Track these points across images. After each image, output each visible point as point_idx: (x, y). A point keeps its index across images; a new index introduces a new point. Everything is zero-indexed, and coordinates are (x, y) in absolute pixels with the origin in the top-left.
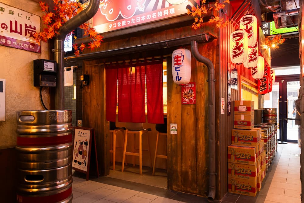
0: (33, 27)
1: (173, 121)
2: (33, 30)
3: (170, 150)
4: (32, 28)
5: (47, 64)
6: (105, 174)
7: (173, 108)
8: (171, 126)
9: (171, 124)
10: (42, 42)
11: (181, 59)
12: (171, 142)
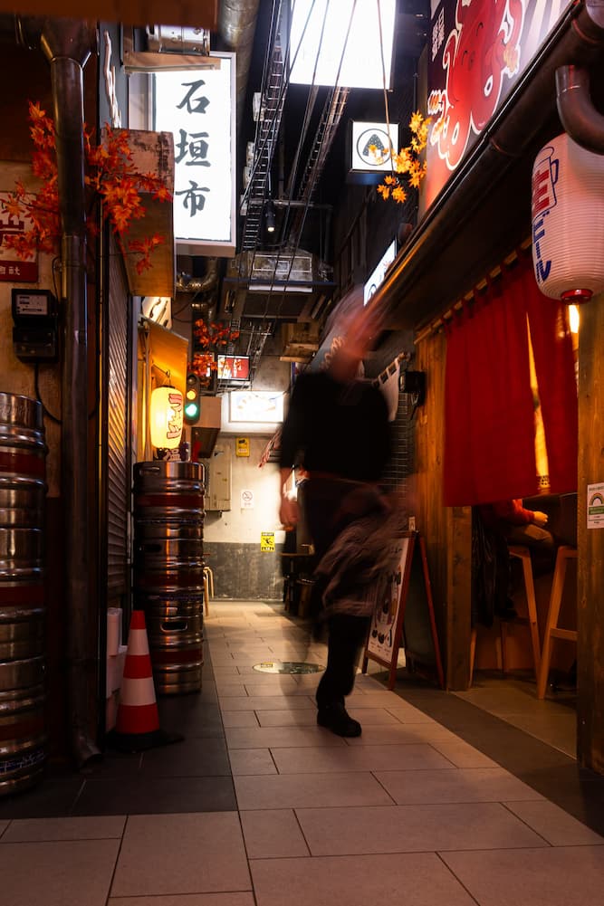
0: (18, 224)
1: (595, 475)
2: (17, 230)
3: (584, 598)
4: (16, 227)
5: (26, 300)
6: (449, 685)
7: (595, 416)
8: (590, 495)
9: (589, 487)
10: (43, 255)
11: (548, 182)
12: (590, 564)
